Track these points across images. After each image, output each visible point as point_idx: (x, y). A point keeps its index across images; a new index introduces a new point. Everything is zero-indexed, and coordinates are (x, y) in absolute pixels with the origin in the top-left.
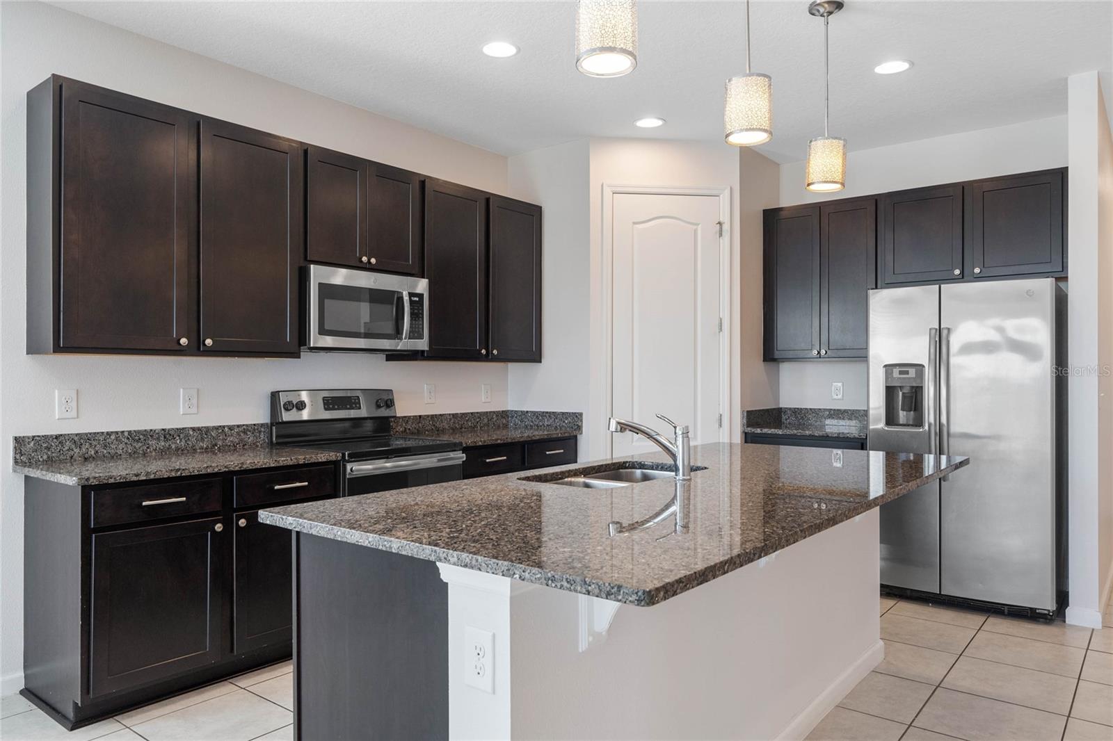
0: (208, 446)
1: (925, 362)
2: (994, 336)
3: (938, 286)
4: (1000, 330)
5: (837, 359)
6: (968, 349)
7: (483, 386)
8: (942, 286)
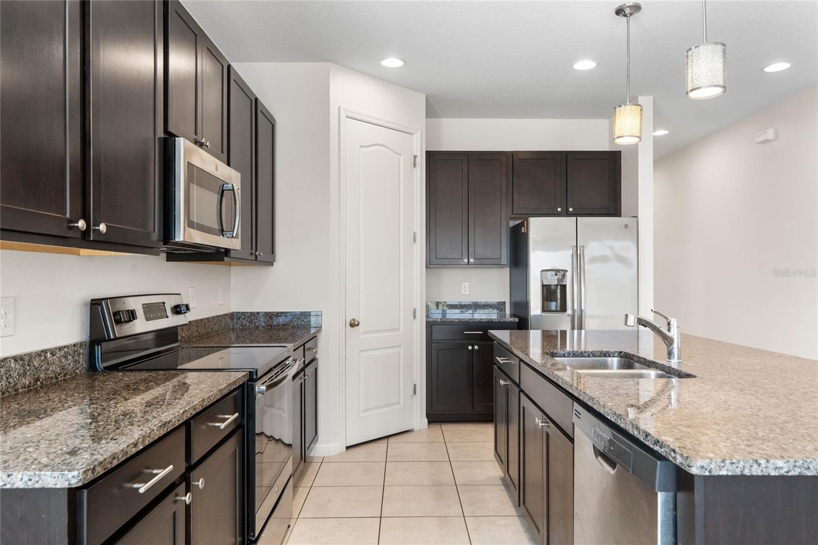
0: (30, 382)
1: (568, 268)
2: (608, 253)
3: (575, 218)
4: (611, 248)
5: (479, 266)
6: (594, 260)
7: (220, 288)
8: (578, 218)
